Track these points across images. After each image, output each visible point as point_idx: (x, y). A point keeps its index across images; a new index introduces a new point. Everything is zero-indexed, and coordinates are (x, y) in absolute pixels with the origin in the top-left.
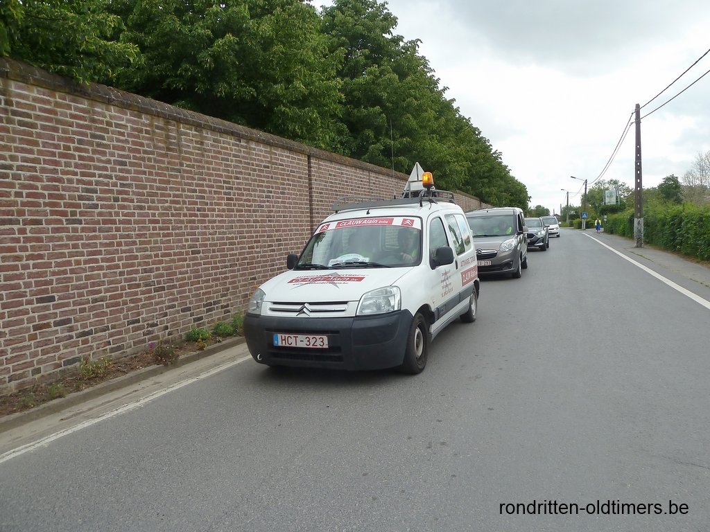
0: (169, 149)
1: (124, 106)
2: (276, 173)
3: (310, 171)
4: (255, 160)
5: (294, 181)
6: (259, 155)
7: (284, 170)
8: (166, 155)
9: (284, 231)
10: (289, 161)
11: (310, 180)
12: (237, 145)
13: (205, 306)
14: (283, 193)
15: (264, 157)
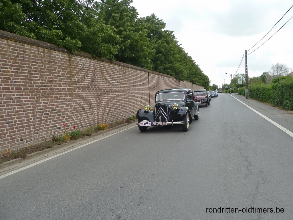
0: (124, 74)
1: (118, 65)
2: (142, 78)
3: (149, 77)
4: (138, 75)
5: (145, 80)
6: (139, 73)
7: (143, 77)
8: (123, 75)
9: (144, 93)
10: (144, 74)
11: (149, 79)
12: (135, 71)
13: (130, 112)
14: (143, 83)
15: (140, 74)
